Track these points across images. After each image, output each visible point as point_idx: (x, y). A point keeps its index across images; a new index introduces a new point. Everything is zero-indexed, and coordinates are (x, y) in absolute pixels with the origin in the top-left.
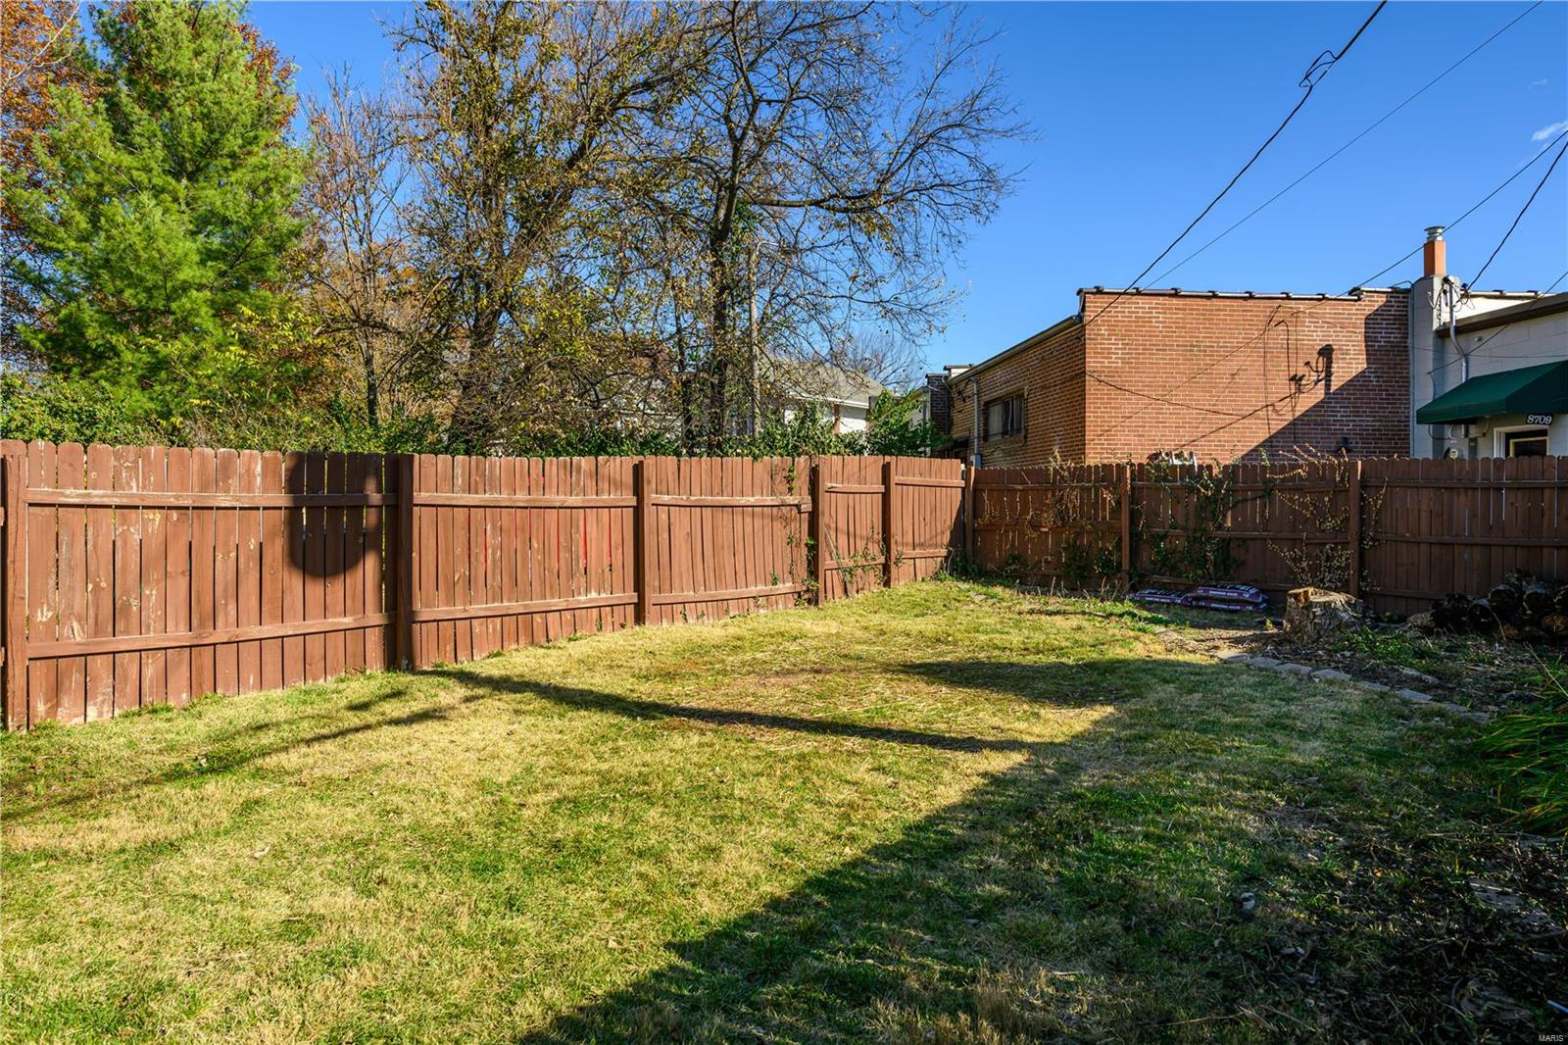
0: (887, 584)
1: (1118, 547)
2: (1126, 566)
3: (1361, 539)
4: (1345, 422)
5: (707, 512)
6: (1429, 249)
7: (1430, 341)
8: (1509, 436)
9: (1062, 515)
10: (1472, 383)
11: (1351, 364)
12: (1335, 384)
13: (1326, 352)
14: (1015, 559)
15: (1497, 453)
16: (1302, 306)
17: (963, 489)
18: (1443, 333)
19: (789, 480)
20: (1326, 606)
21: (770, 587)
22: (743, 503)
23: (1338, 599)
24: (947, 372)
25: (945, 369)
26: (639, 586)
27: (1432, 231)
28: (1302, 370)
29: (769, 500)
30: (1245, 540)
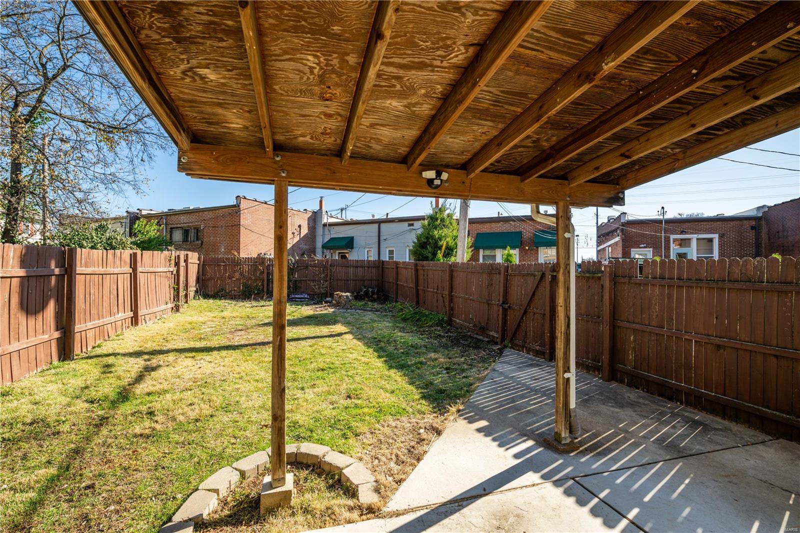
0: (186, 302)
1: (263, 285)
2: (265, 290)
3: (330, 279)
4: (303, 247)
5: (149, 274)
6: (321, 202)
7: (322, 226)
8: (339, 253)
9: (241, 274)
10: (332, 239)
11: (305, 231)
12: (302, 236)
13: (300, 226)
14: (223, 290)
15: (337, 258)
16: (295, 212)
17: (199, 264)
18: (325, 225)
19: (170, 260)
20: (347, 296)
21: (166, 306)
22: (159, 271)
23: (348, 294)
24: (138, 211)
25: (138, 209)
26: (135, 309)
27: (322, 197)
28: (295, 231)
29: (166, 270)
30: (301, 281)
